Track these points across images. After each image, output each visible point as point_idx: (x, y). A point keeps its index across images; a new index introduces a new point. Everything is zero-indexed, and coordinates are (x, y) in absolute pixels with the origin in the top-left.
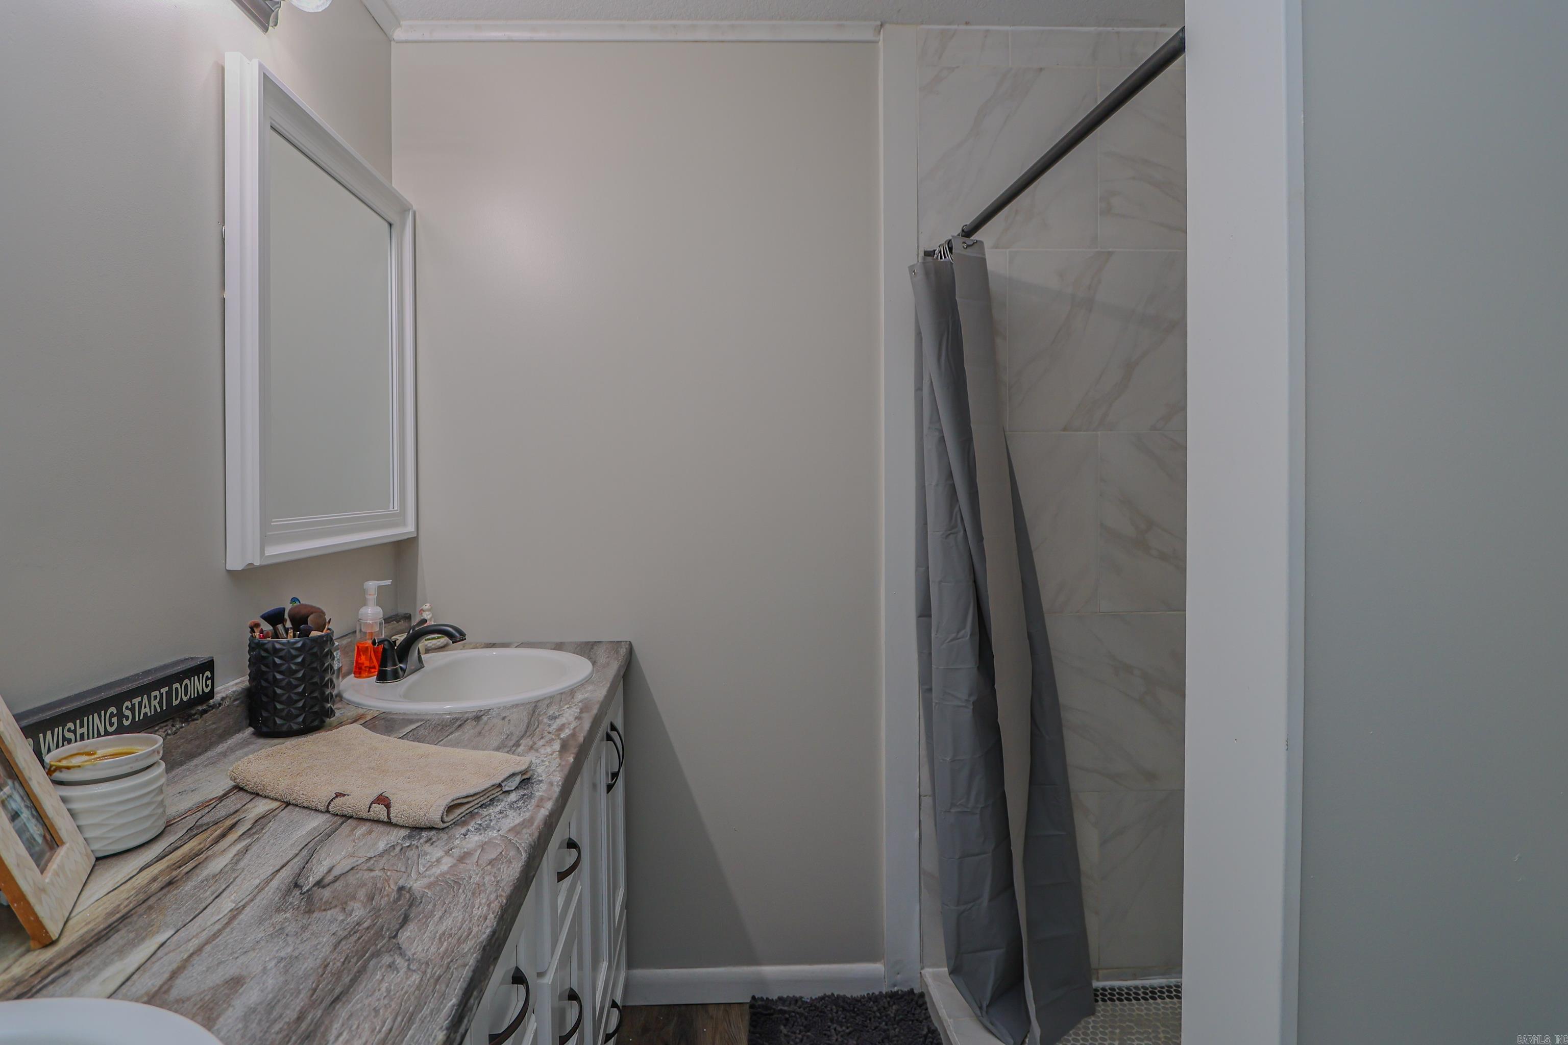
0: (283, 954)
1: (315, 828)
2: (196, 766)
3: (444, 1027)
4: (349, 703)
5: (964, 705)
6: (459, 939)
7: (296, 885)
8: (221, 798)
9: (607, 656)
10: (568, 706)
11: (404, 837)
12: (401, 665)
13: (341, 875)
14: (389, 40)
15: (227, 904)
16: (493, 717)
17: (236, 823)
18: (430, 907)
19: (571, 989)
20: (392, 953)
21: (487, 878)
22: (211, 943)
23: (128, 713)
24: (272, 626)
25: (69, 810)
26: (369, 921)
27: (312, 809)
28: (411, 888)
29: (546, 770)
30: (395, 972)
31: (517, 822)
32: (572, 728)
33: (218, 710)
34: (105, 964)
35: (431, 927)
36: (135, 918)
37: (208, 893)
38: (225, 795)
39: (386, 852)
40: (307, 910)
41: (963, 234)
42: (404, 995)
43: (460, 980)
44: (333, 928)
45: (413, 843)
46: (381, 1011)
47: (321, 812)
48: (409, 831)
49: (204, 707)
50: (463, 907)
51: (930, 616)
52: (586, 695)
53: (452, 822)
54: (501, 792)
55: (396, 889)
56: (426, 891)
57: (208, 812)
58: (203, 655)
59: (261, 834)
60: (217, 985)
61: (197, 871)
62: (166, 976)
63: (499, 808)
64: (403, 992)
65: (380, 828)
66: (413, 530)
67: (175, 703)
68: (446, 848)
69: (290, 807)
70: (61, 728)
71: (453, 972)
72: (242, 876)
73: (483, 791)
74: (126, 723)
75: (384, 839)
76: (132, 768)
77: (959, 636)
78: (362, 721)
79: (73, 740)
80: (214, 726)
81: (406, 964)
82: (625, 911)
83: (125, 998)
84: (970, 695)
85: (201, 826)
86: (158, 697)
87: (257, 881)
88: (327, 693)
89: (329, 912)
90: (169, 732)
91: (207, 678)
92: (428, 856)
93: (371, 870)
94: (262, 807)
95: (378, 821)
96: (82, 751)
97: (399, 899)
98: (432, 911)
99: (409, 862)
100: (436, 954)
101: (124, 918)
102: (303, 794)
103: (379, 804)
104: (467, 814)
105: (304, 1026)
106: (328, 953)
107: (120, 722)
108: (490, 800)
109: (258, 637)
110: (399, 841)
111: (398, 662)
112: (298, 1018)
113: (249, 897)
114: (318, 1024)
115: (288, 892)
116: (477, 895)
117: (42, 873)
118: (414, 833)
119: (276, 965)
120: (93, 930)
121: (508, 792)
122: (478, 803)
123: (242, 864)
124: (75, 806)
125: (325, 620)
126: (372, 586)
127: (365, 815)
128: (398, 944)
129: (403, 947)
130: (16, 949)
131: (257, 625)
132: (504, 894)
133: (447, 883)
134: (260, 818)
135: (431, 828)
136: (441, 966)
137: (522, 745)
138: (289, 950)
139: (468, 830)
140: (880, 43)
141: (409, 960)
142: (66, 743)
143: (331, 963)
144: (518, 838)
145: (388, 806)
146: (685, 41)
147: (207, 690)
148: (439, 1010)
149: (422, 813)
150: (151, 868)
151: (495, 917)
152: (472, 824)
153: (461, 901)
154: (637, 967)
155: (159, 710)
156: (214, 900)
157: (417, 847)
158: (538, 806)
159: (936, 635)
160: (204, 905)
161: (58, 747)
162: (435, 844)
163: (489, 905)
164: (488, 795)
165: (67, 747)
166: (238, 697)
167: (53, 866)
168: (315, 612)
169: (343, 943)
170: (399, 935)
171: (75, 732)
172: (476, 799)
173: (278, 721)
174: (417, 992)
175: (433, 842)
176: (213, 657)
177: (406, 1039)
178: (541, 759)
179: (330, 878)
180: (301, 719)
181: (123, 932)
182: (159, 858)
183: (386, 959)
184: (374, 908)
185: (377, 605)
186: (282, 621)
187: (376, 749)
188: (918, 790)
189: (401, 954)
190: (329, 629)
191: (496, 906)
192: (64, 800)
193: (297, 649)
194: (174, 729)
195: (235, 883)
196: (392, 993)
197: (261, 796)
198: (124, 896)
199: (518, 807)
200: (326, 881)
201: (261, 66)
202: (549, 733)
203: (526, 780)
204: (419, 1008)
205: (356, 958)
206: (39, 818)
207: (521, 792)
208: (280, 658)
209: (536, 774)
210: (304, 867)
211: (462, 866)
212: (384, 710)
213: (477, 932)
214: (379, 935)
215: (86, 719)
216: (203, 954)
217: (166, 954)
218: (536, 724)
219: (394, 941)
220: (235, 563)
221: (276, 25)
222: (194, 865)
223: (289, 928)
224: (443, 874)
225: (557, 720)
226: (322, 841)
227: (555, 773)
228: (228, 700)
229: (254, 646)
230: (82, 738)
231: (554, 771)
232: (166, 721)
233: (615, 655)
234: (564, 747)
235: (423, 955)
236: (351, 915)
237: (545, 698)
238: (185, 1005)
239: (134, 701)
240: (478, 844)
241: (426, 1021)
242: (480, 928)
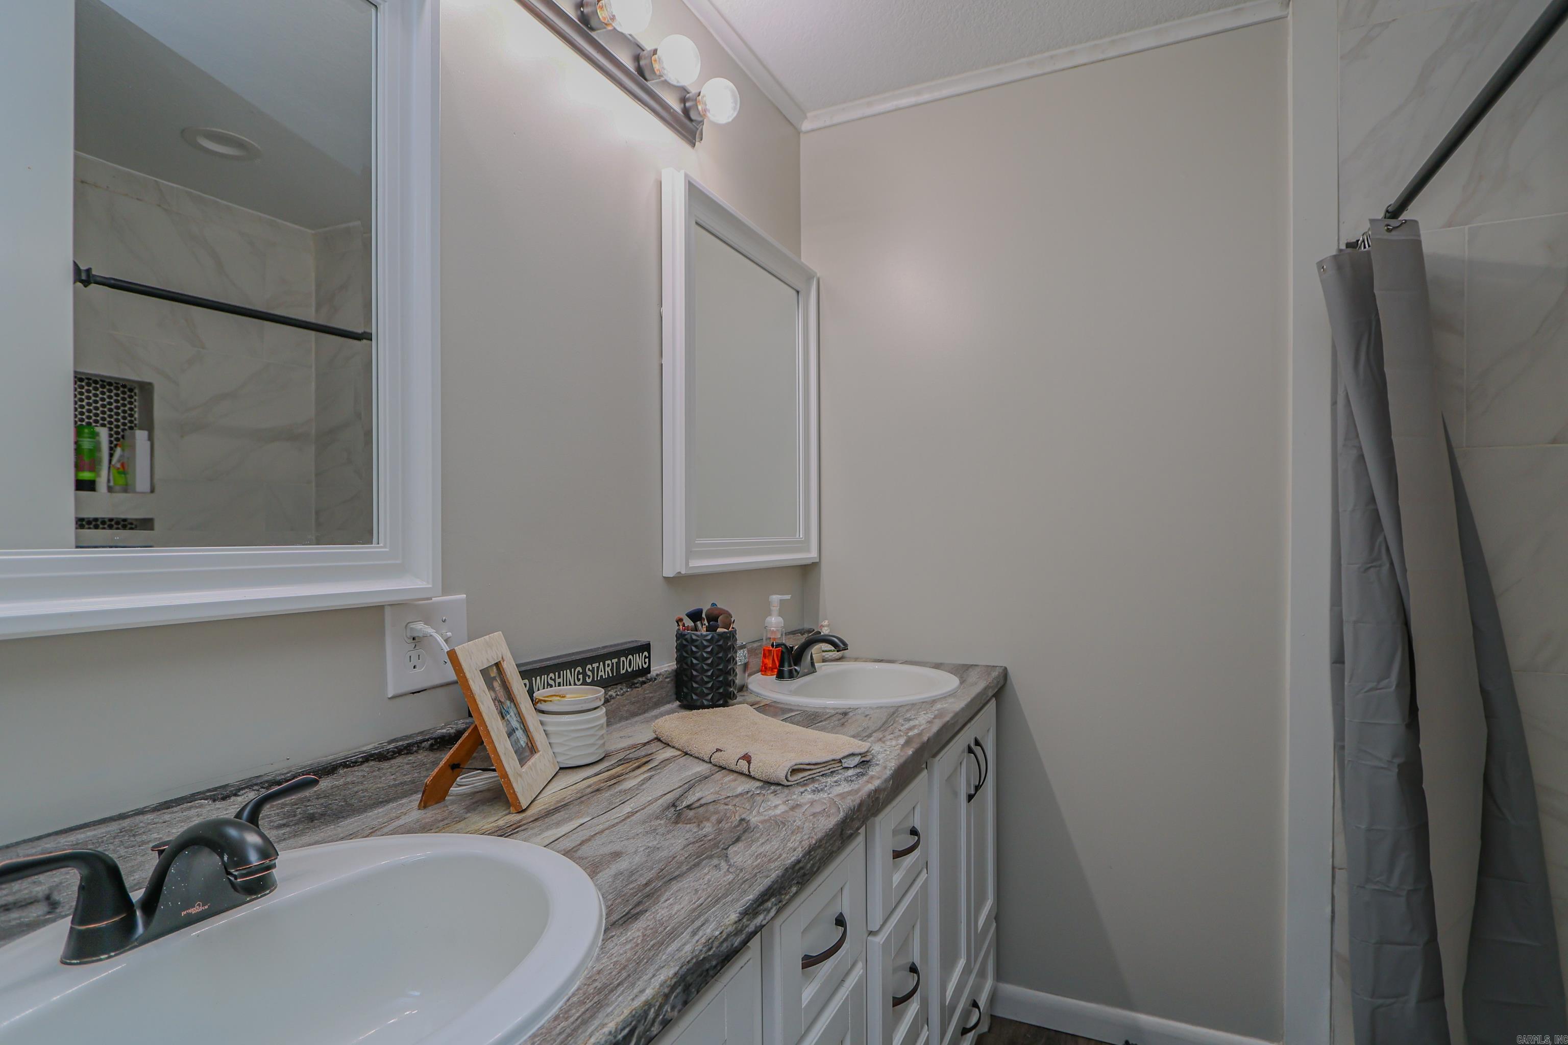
0: (650, 845)
1: (698, 772)
2: (636, 722)
3: (738, 912)
4: (752, 692)
5: (1386, 766)
6: (769, 860)
7: (674, 805)
8: (645, 744)
9: (978, 677)
10: (925, 712)
11: (757, 787)
12: (796, 668)
13: (705, 804)
14: (798, 132)
15: (627, 808)
16: (859, 714)
17: (649, 761)
18: (758, 835)
19: (913, 964)
20: (720, 858)
21: (807, 824)
22: (609, 829)
23: (589, 673)
24: (694, 622)
25: (544, 730)
26: (713, 836)
27: (700, 759)
28: (749, 821)
29: (886, 757)
30: (718, 871)
31: (846, 790)
32: (921, 729)
33: (654, 684)
34: (547, 829)
35: (753, 848)
36: (571, 806)
37: (618, 800)
38: (648, 743)
39: (741, 794)
40: (675, 821)
41: (1388, 215)
42: (718, 886)
43: (760, 885)
44: (688, 836)
45: (762, 792)
46: (699, 892)
47: (706, 762)
48: (762, 784)
49: (644, 679)
50: (782, 839)
51: (1343, 663)
52: (944, 706)
53: (795, 782)
54: (841, 767)
55: (738, 819)
56: (759, 824)
57: (634, 751)
58: (643, 639)
59: (663, 770)
60: (605, 854)
61: (616, 786)
62: (578, 842)
63: (835, 779)
64: (719, 884)
65: (743, 779)
66: (816, 556)
67: (623, 672)
68: (785, 799)
69: (687, 756)
70: (546, 676)
71: (757, 879)
72: (641, 794)
73: (824, 763)
74: (589, 681)
75: (743, 786)
76: (582, 707)
77: (1380, 687)
78: (756, 706)
79: (554, 685)
80: (651, 695)
81: (728, 867)
82: (994, 924)
83: (552, 849)
84: (1395, 756)
85: (628, 759)
86: (611, 665)
87: (650, 798)
88: (730, 679)
89: (688, 826)
90: (619, 693)
91: (645, 657)
92: (770, 803)
93: (727, 805)
94: (669, 753)
95: (742, 774)
96: (557, 694)
97: (738, 826)
98: (758, 838)
99: (755, 804)
100: (750, 866)
101: (565, 805)
102: (695, 747)
103: (744, 760)
104: (809, 779)
105: (648, 889)
106: (679, 850)
107: (584, 679)
108: (831, 772)
109: (681, 629)
110: (753, 789)
111: (792, 663)
112: (646, 884)
113: (641, 807)
114: (657, 890)
115: (668, 808)
116: (795, 834)
117: (522, 767)
118: (765, 786)
119: (644, 850)
120: (546, 809)
121: (847, 768)
122: (819, 772)
123: (644, 786)
124: (548, 728)
125: (731, 620)
126: (775, 598)
127: (733, 767)
128: (727, 854)
129: (730, 856)
130: (504, 810)
131: (681, 620)
132: (815, 837)
133: (776, 822)
134: (665, 760)
135: (778, 784)
136: (750, 874)
137: (873, 737)
138: (655, 843)
139: (806, 790)
140: (1289, 17)
141: (730, 865)
142: (549, 687)
143: (678, 857)
144: (842, 801)
145: (749, 762)
146: (1063, 70)
147: (645, 666)
148: (738, 900)
149: (772, 771)
150: (590, 780)
151: (803, 851)
152: (811, 786)
153: (781, 836)
154: (1007, 982)
155: (611, 675)
156: (619, 805)
157: (764, 795)
158: (868, 782)
159: (1350, 682)
160: (613, 807)
161: (544, 688)
162: (778, 795)
163: (801, 842)
164: (830, 767)
165: (549, 689)
166: (669, 676)
167: (530, 763)
168: (724, 614)
169: (691, 846)
170: (729, 849)
171: (554, 680)
172: (818, 768)
173: (694, 697)
174: (727, 886)
175: (777, 794)
176: (650, 642)
177: (709, 912)
178: (885, 748)
179: (697, 804)
180: (710, 697)
181: (562, 813)
182: (596, 775)
183: (715, 861)
184: (719, 829)
185: (779, 616)
186: (701, 619)
187: (756, 724)
188: (1331, 860)
189: (726, 860)
190: (733, 628)
191: (806, 844)
192: (542, 723)
193: (707, 640)
194: (622, 692)
195: (635, 797)
196: (711, 883)
197: (670, 746)
198: (570, 793)
199: (851, 780)
200: (694, 806)
201: (686, 176)
202: (900, 731)
203: (865, 763)
204: (725, 895)
205: (695, 857)
206: (525, 731)
207: (858, 770)
208: (696, 646)
209: (876, 759)
210: (682, 795)
211: (791, 813)
212: (775, 700)
213: (785, 858)
214: (716, 846)
215: (562, 672)
216: (603, 835)
217: (582, 831)
218: (892, 723)
219: (725, 851)
220: (669, 572)
221: (701, 140)
222: (615, 782)
223: (660, 830)
224: (775, 816)
225: (911, 722)
226: (700, 781)
227: (891, 760)
228: (662, 677)
229: (680, 636)
230: (559, 685)
231: (892, 758)
232: (617, 684)
233: (987, 677)
234: (908, 742)
235: (741, 864)
236: (702, 830)
237: (908, 704)
238: (583, 861)
239: (594, 665)
240: (810, 800)
241: (726, 905)
242: (788, 855)
